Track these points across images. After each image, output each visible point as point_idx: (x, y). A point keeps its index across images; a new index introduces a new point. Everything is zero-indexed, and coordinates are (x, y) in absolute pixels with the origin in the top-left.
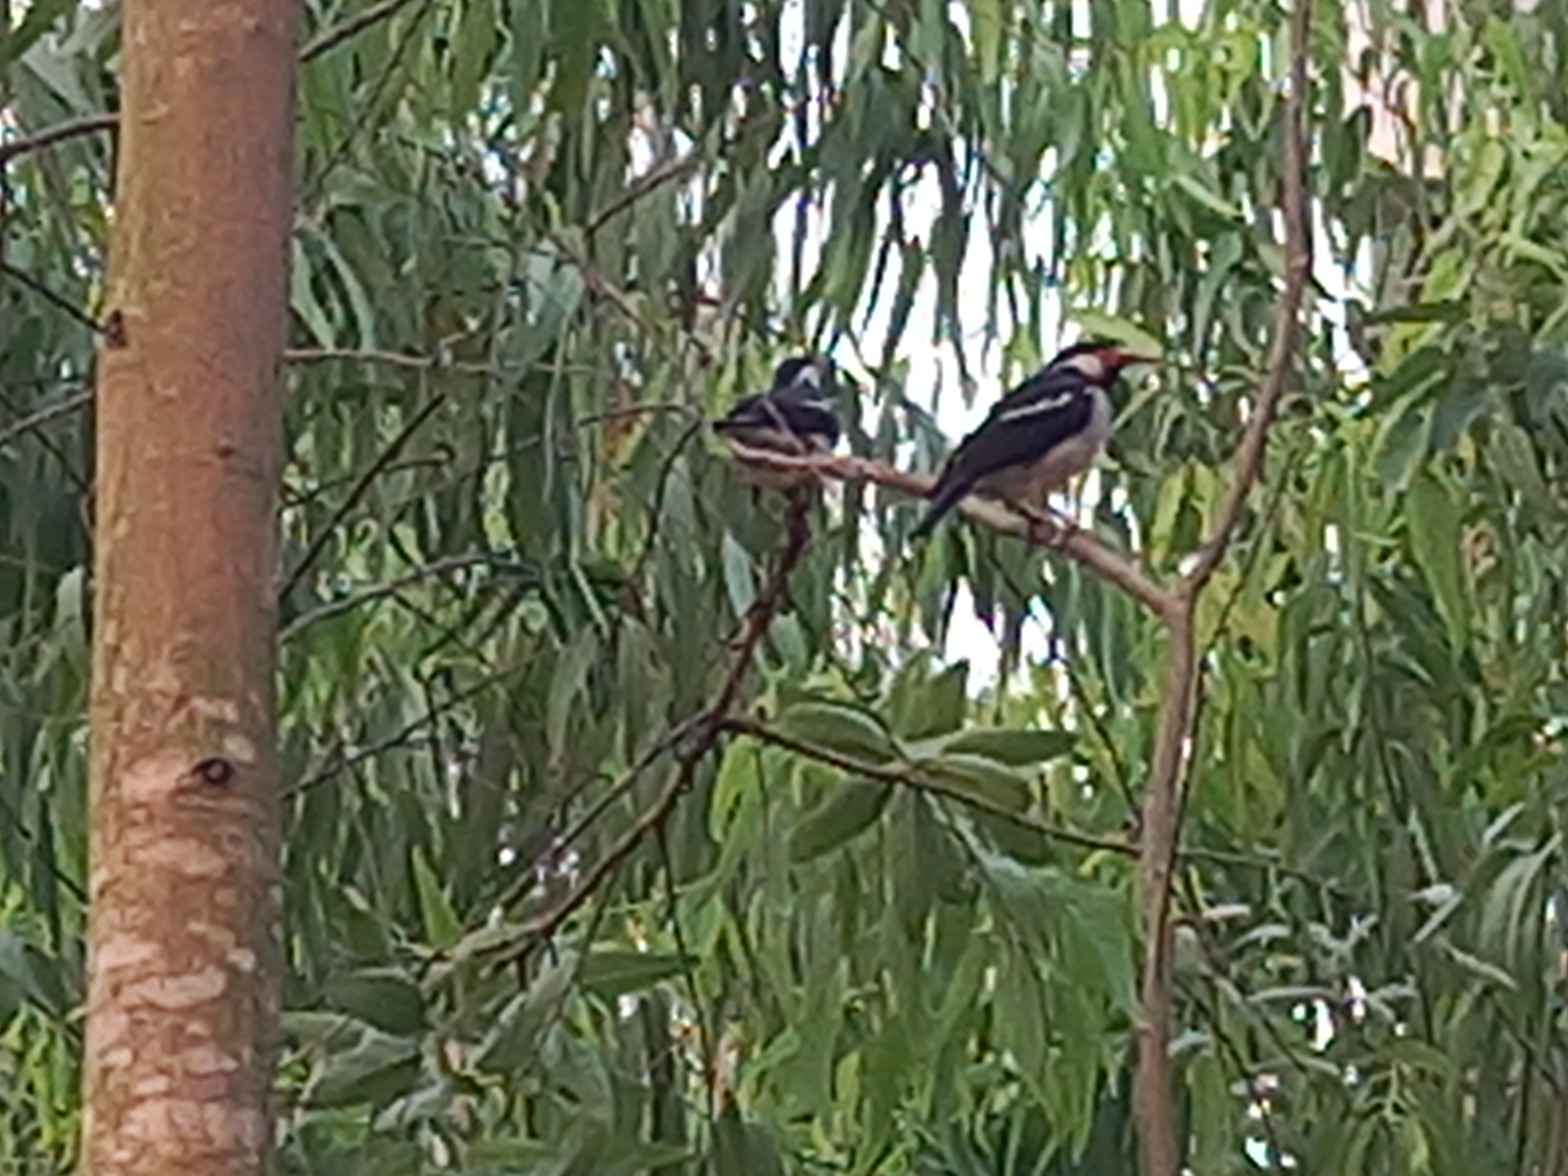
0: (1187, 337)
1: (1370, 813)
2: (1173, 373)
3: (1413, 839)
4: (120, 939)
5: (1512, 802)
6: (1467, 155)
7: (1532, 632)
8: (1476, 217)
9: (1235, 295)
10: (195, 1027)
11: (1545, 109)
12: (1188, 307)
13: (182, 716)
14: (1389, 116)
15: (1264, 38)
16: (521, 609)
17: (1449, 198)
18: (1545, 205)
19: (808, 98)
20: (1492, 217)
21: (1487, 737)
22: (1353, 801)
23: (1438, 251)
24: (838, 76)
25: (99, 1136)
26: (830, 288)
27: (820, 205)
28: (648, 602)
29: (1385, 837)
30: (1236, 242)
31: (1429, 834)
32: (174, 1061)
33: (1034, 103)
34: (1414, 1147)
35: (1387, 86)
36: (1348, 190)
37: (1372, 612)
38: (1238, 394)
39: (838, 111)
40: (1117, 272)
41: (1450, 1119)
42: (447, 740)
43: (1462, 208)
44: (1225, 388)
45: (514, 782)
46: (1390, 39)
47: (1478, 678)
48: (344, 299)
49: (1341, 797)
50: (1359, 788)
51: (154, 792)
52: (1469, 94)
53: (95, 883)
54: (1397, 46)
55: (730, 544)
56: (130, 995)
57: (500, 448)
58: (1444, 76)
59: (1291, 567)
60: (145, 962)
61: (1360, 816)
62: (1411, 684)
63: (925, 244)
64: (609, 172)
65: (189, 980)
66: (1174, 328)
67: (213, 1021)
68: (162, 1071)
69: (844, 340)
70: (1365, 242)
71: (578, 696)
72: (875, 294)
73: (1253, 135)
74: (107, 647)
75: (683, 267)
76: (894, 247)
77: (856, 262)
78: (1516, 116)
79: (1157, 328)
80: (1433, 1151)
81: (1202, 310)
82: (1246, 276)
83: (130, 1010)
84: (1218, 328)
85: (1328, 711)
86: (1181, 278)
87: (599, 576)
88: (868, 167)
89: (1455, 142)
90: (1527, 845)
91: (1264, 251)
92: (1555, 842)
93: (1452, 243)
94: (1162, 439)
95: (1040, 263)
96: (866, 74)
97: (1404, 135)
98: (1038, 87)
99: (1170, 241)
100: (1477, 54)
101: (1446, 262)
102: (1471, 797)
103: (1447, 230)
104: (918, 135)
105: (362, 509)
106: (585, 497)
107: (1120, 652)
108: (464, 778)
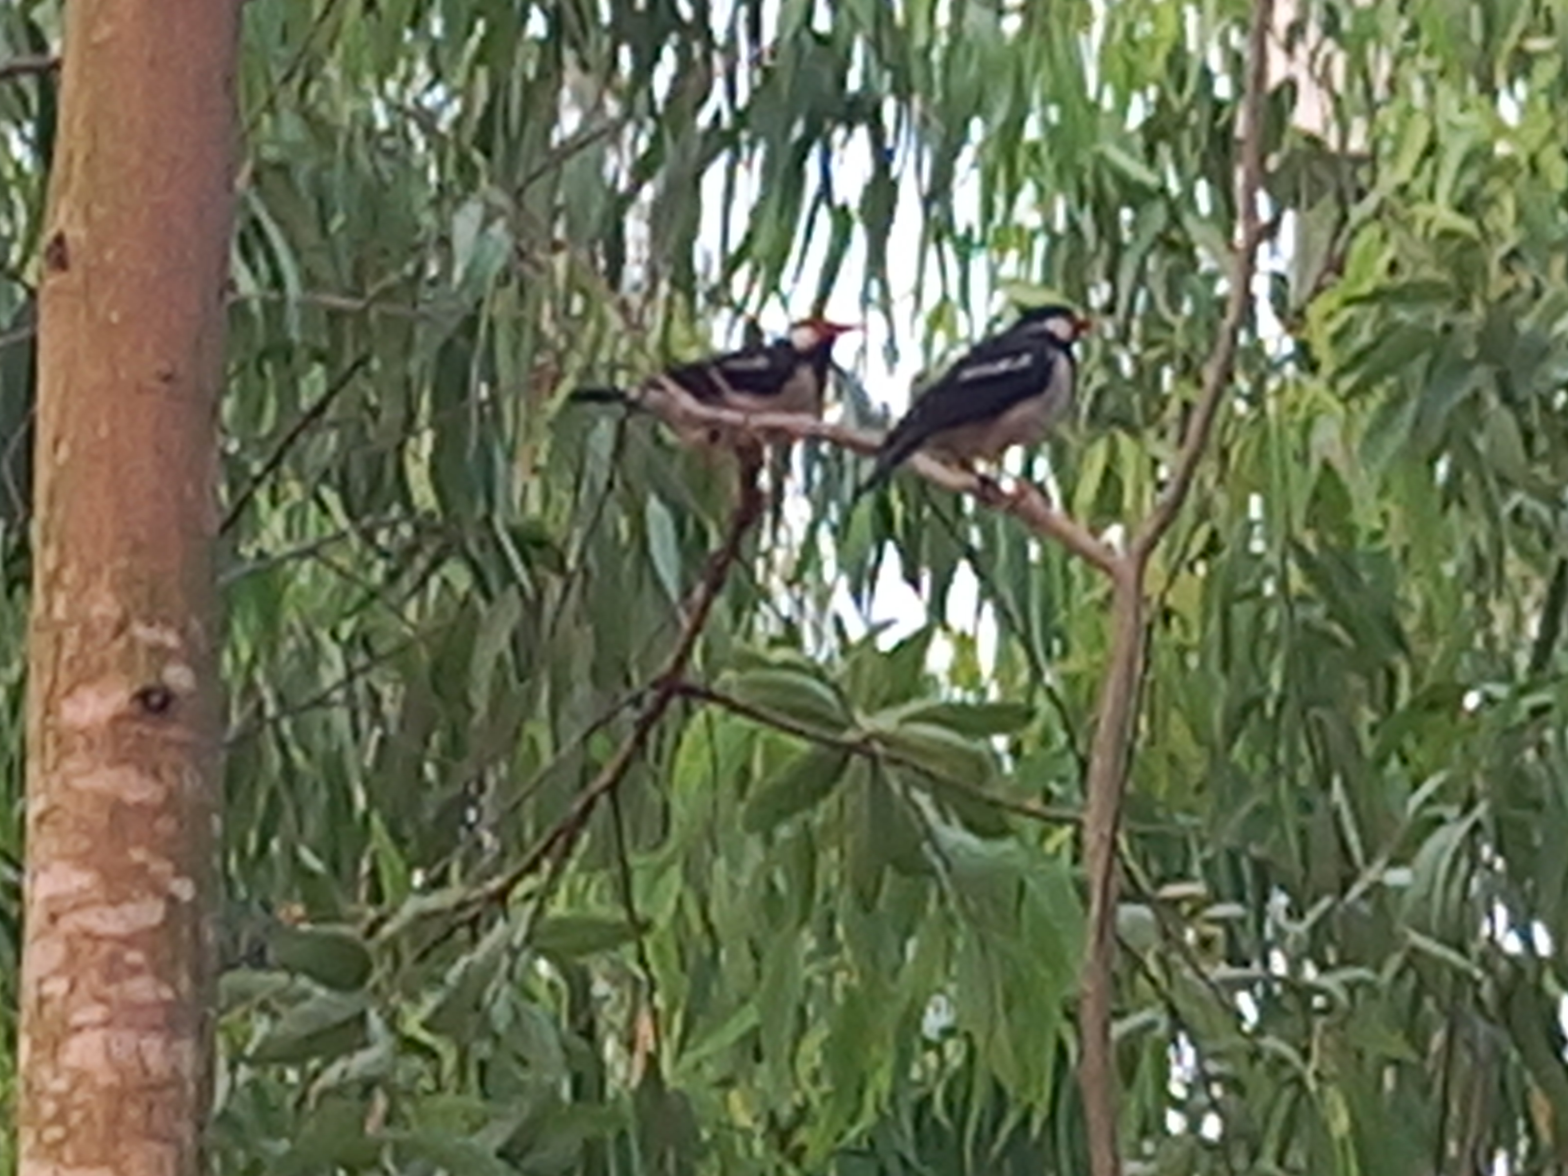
0: (1110, 309)
1: (1293, 782)
2: (1096, 343)
3: (1337, 812)
4: (58, 867)
5: (1436, 770)
6: (1392, 127)
8: (1403, 189)
9: (1159, 265)
10: (134, 957)
11: (1471, 81)
12: (1112, 276)
13: (121, 643)
14: (1314, 86)
15: (1190, 9)
16: (444, 569)
17: (1375, 171)
18: (1471, 178)
19: (737, 59)
20: (1419, 187)
21: (1413, 704)
22: (1276, 769)
23: (1364, 223)
24: (767, 39)
25: (36, 1064)
26: (760, 247)
27: (749, 165)
28: (571, 563)
29: (1307, 807)
30: (1160, 210)
31: (1353, 805)
32: (112, 991)
33: (964, 69)
34: (1335, 1115)
35: (1313, 56)
36: (1273, 162)
37: (1297, 580)
38: (1161, 362)
39: (767, 73)
40: (1040, 244)
41: (1370, 1089)
42: (365, 702)
43: (1388, 180)
44: (1153, 354)
45: (435, 742)
46: (1316, 9)
47: (1402, 646)
48: (271, 257)
49: (1263, 766)
50: (1282, 754)
51: (95, 719)
52: (1397, 62)
53: (33, 810)
54: (1323, 16)
55: (655, 507)
56: (69, 924)
58: (1371, 48)
59: (1213, 536)
60: (81, 890)
61: (1283, 783)
62: (1337, 652)
63: (854, 209)
64: (536, 131)
65: (129, 909)
66: (1099, 296)
67: (151, 953)
68: (102, 1000)
69: (774, 300)
70: (1289, 214)
71: (501, 658)
72: (803, 255)
73: (1177, 103)
74: (47, 574)
75: (610, 229)
76: (823, 210)
77: (785, 223)
78: (1443, 89)
79: (1081, 296)
80: (1353, 1118)
81: (1126, 278)
82: (1171, 246)
83: (68, 939)
84: (1142, 297)
85: (1251, 680)
86: (1105, 249)
87: (522, 536)
88: (798, 130)
89: (1381, 113)
90: (1452, 812)
91: (1188, 220)
92: (1478, 810)
93: (1377, 215)
94: (1084, 409)
95: (969, 231)
96: (796, 37)
97: (1329, 107)
98: (969, 54)
99: (1096, 211)
100: (1404, 25)
101: (1372, 232)
102: (1394, 764)
103: (1371, 201)
104: (848, 99)
105: (286, 468)
106: (511, 457)
107: (1047, 615)
108: (383, 741)
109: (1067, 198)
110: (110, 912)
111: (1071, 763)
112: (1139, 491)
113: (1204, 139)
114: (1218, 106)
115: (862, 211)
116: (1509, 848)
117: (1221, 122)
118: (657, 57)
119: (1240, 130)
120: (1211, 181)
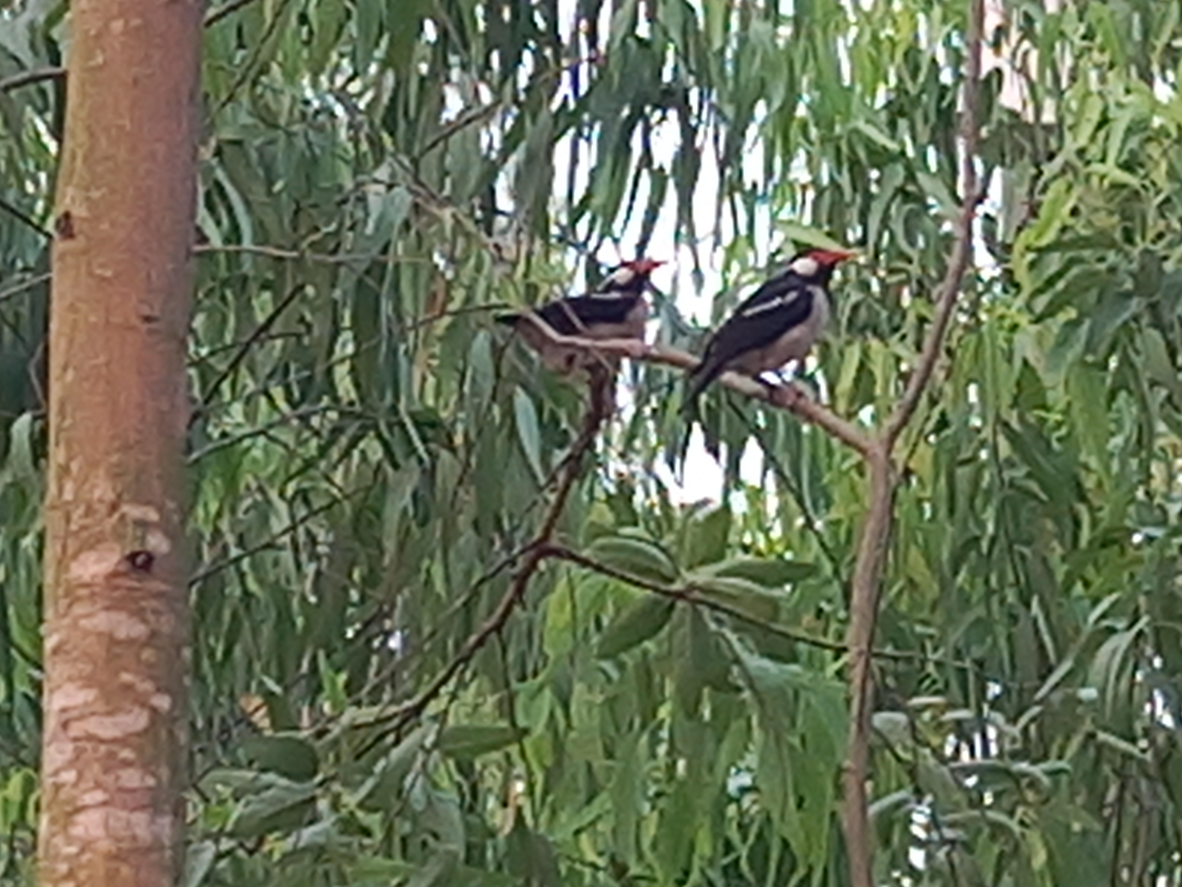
0: (863, 242)
1: (1002, 601)
2: (853, 270)
3: (1035, 621)
4: (70, 687)
5: (1110, 592)
6: (1075, 106)
7: (1123, 464)
8: (1081, 152)
9: (898, 209)
10: (126, 754)
11: (1133, 71)
12: (864, 221)
13: (116, 516)
14: (1015, 76)
15: (921, 17)
16: (362, 445)
17: (1061, 138)
18: (1133, 143)
19: (580, 62)
20: (1094, 151)
21: (1091, 543)
22: (989, 592)
23: (1055, 178)
24: (602, 45)
25: (53, 835)
26: (597, 201)
27: (588, 139)
28: (459, 440)
29: (1014, 619)
30: (900, 169)
31: (1047, 618)
32: (109, 779)
33: (751, 64)
34: (1036, 852)
35: (1014, 54)
36: (984, 132)
37: (1004, 448)
38: (901, 284)
39: (602, 69)
40: (811, 194)
42: (305, 544)
43: (1071, 145)
44: (893, 279)
45: (356, 575)
46: (1016, 17)
47: (1083, 498)
48: (230, 210)
49: (980, 588)
50: (994, 581)
51: (94, 577)
52: (1078, 58)
53: (49, 644)
54: (1022, 22)
55: (520, 395)
56: (76, 729)
57: (347, 322)
58: (1058, 46)
59: (943, 414)
60: (86, 704)
61: (995, 601)
62: (1033, 503)
63: (668, 170)
64: (429, 114)
65: (122, 718)
66: (854, 234)
67: (139, 750)
68: (98, 785)
69: (608, 241)
70: (998, 172)
71: (405, 511)
72: (630, 208)
73: (912, 89)
74: (60, 466)
75: (485, 189)
76: (645, 172)
77: (615, 185)
78: (1111, 75)
79: (841, 236)
80: (1051, 856)
81: (874, 223)
82: (908, 196)
83: (76, 739)
84: (886, 236)
85: (971, 524)
86: (859, 199)
87: (420, 419)
88: (626, 112)
89: (1067, 95)
90: (1121, 625)
91: (921, 176)
92: (1141, 624)
93: (1063, 171)
94: (844, 321)
95: (755, 185)
96: (623, 41)
97: (1026, 92)
98: (754, 53)
99: (851, 170)
100: (1082, 29)
101: (1059, 185)
102: (1079, 588)
103: (1059, 161)
104: (663, 87)
105: (243, 370)
106: (411, 361)
107: (815, 479)
108: (318, 573)
109: (829, 162)
110: (108, 720)
111: (836, 588)
112: (887, 382)
113: (933, 117)
114: (944, 89)
115: (674, 171)
116: (1165, 649)
117: (944, 104)
118: (519, 61)
119: (960, 106)
120: (938, 149)
